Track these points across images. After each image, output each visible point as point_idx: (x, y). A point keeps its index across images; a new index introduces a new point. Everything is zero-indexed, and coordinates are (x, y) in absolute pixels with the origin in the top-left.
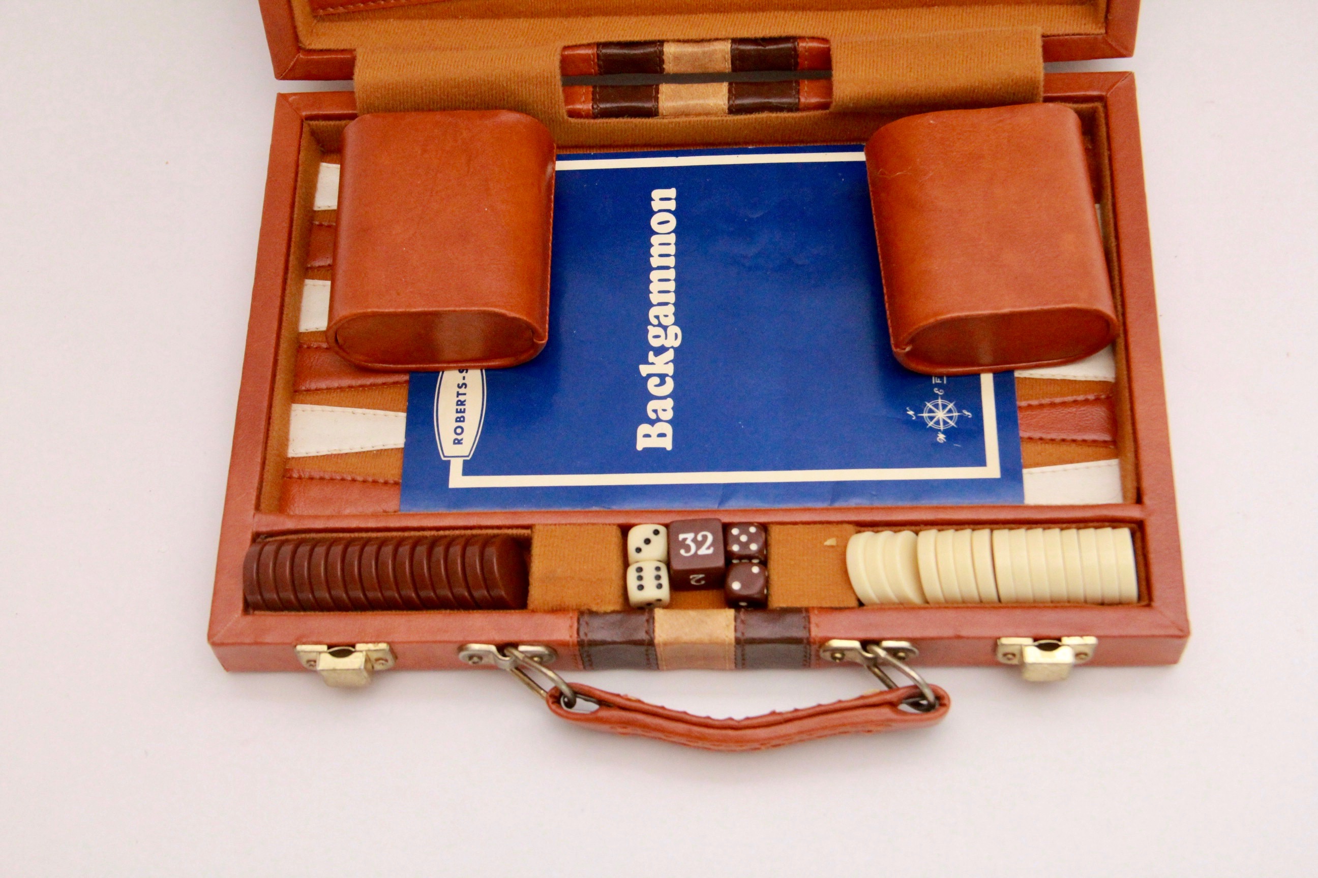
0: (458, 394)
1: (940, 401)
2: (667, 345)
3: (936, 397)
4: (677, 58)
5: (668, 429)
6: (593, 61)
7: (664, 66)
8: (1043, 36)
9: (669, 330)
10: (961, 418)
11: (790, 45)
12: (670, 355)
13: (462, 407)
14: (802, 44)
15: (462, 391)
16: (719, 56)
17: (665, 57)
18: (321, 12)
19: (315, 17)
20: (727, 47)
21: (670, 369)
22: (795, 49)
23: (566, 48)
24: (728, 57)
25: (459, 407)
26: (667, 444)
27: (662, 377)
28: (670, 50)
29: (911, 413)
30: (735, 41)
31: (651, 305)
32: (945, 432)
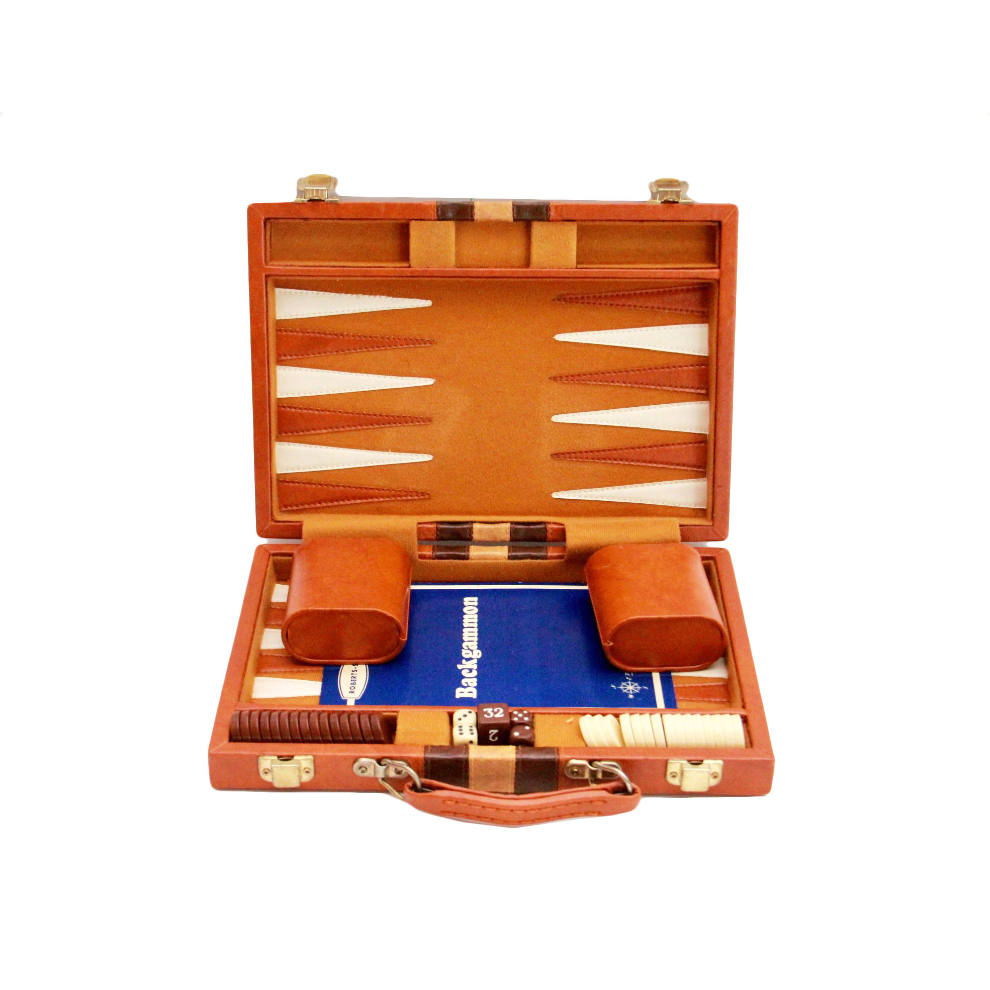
0: (352, 674)
1: (630, 682)
2: (473, 657)
3: (628, 680)
4: (480, 531)
5: (475, 691)
6: (434, 531)
7: (473, 535)
8: (681, 526)
9: (474, 652)
10: (642, 690)
11: (542, 526)
12: (475, 661)
13: (355, 679)
14: (549, 526)
15: (355, 673)
16: (503, 531)
17: (474, 530)
18: (284, 509)
19: (281, 511)
20: (508, 525)
21: (475, 667)
22: (545, 528)
23: (419, 523)
24: (509, 531)
25: (353, 679)
26: (474, 695)
27: (471, 670)
28: (476, 526)
29: (613, 686)
30: (512, 523)
31: (463, 641)
32: (633, 694)
